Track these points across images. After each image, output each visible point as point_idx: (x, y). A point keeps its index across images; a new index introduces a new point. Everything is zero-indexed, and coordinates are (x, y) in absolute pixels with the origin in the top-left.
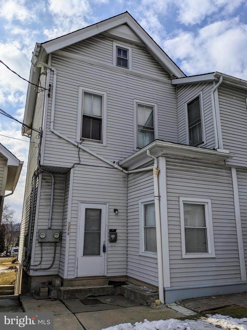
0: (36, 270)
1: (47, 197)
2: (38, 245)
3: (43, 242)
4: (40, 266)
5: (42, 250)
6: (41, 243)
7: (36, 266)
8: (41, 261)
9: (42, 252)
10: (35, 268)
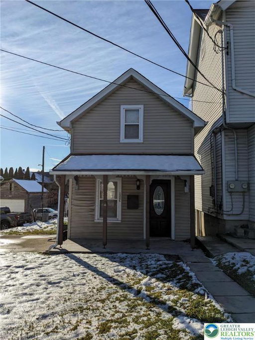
0: (229, 215)
1: (231, 152)
2: (228, 194)
3: (232, 192)
4: (232, 212)
5: (231, 198)
6: (231, 193)
7: (228, 211)
8: (232, 208)
9: (232, 200)
10: (228, 213)
